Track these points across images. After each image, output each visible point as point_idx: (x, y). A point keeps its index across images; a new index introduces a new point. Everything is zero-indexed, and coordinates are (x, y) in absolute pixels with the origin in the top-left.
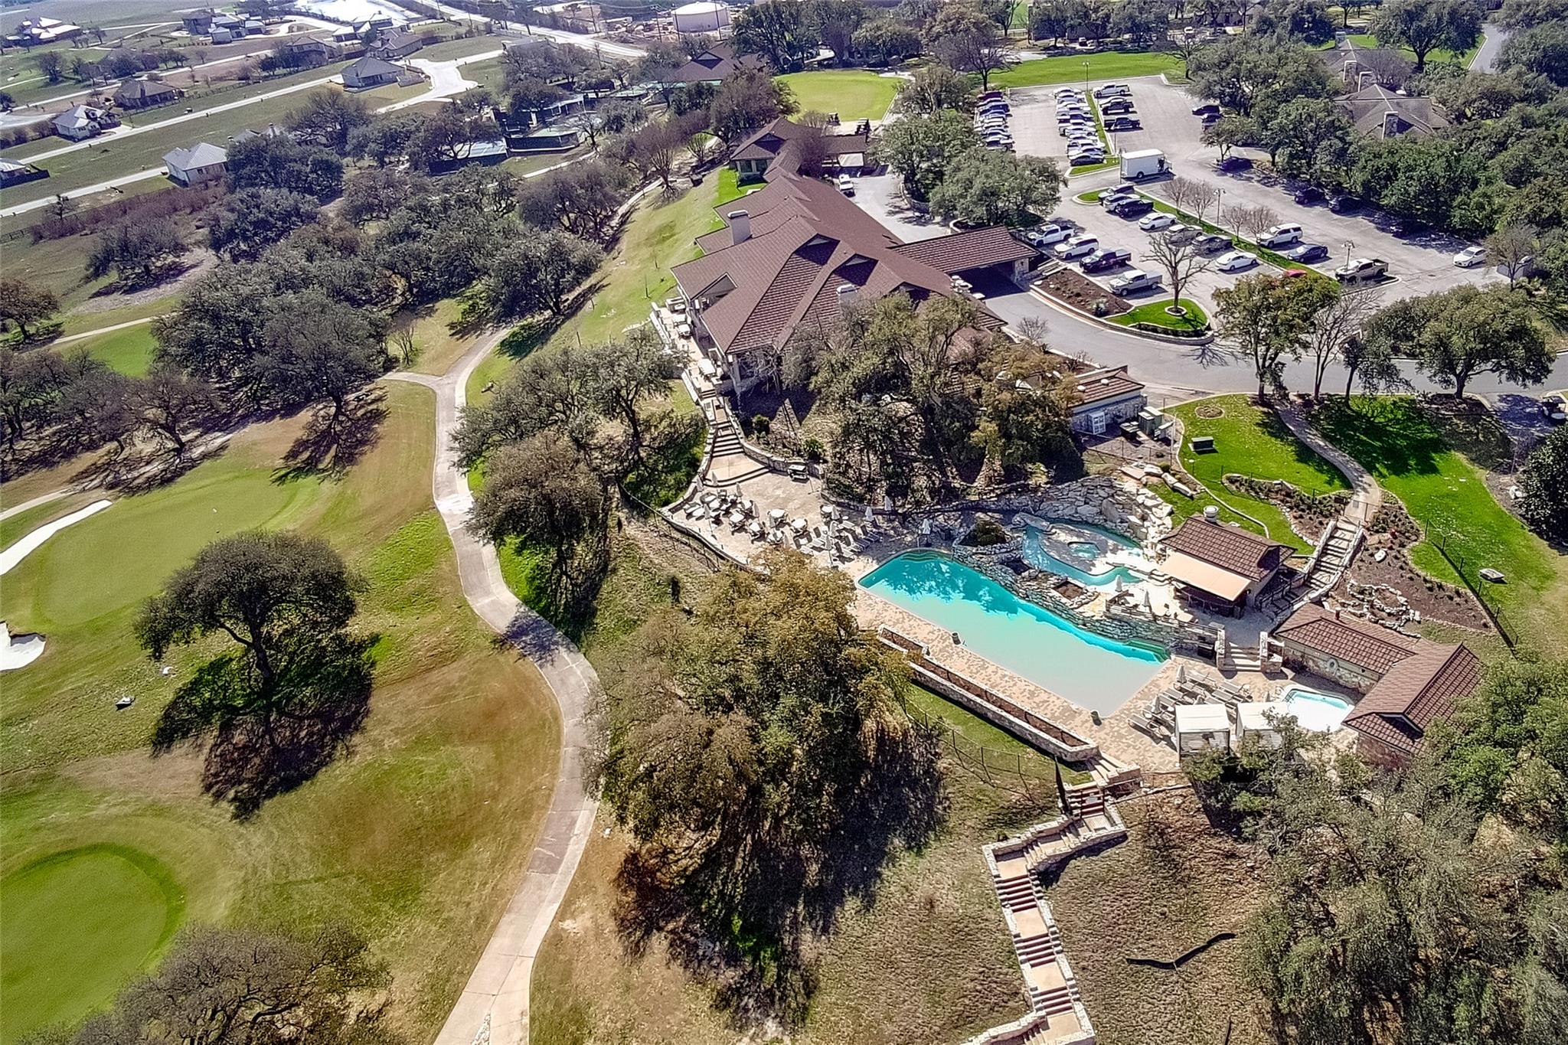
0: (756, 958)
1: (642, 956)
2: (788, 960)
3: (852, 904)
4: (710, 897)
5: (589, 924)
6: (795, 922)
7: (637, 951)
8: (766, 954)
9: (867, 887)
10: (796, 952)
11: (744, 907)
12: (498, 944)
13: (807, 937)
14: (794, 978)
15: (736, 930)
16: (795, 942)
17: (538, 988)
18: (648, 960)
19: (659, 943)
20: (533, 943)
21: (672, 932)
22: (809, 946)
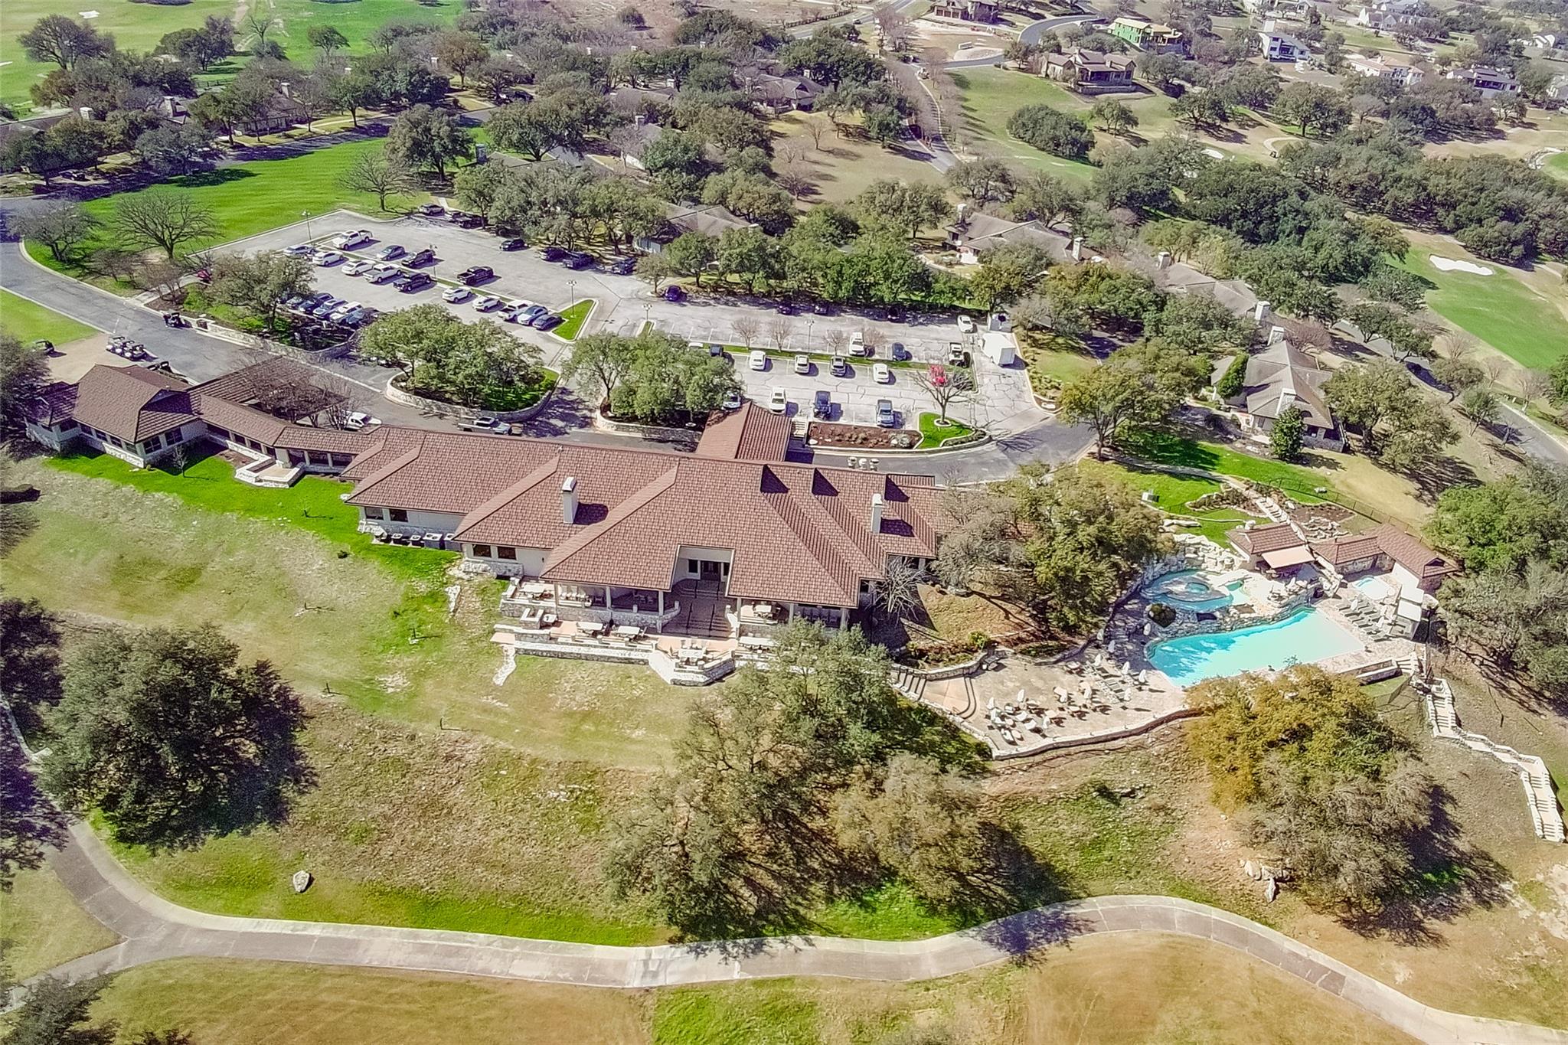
0: (1457, 876)
1: (1441, 937)
2: (1464, 860)
3: (1448, 808)
4: (1401, 885)
5: (1403, 965)
6: (1444, 844)
7: (1437, 939)
8: (1456, 869)
9: (1443, 796)
10: (1463, 854)
11: (1420, 868)
12: (1409, 1027)
13: (1456, 843)
14: (1477, 862)
15: (1434, 879)
16: (1457, 850)
17: (1457, 1008)
18: (1446, 935)
19: (1433, 925)
20: (1411, 1004)
21: (1425, 915)
22: (1462, 844)
